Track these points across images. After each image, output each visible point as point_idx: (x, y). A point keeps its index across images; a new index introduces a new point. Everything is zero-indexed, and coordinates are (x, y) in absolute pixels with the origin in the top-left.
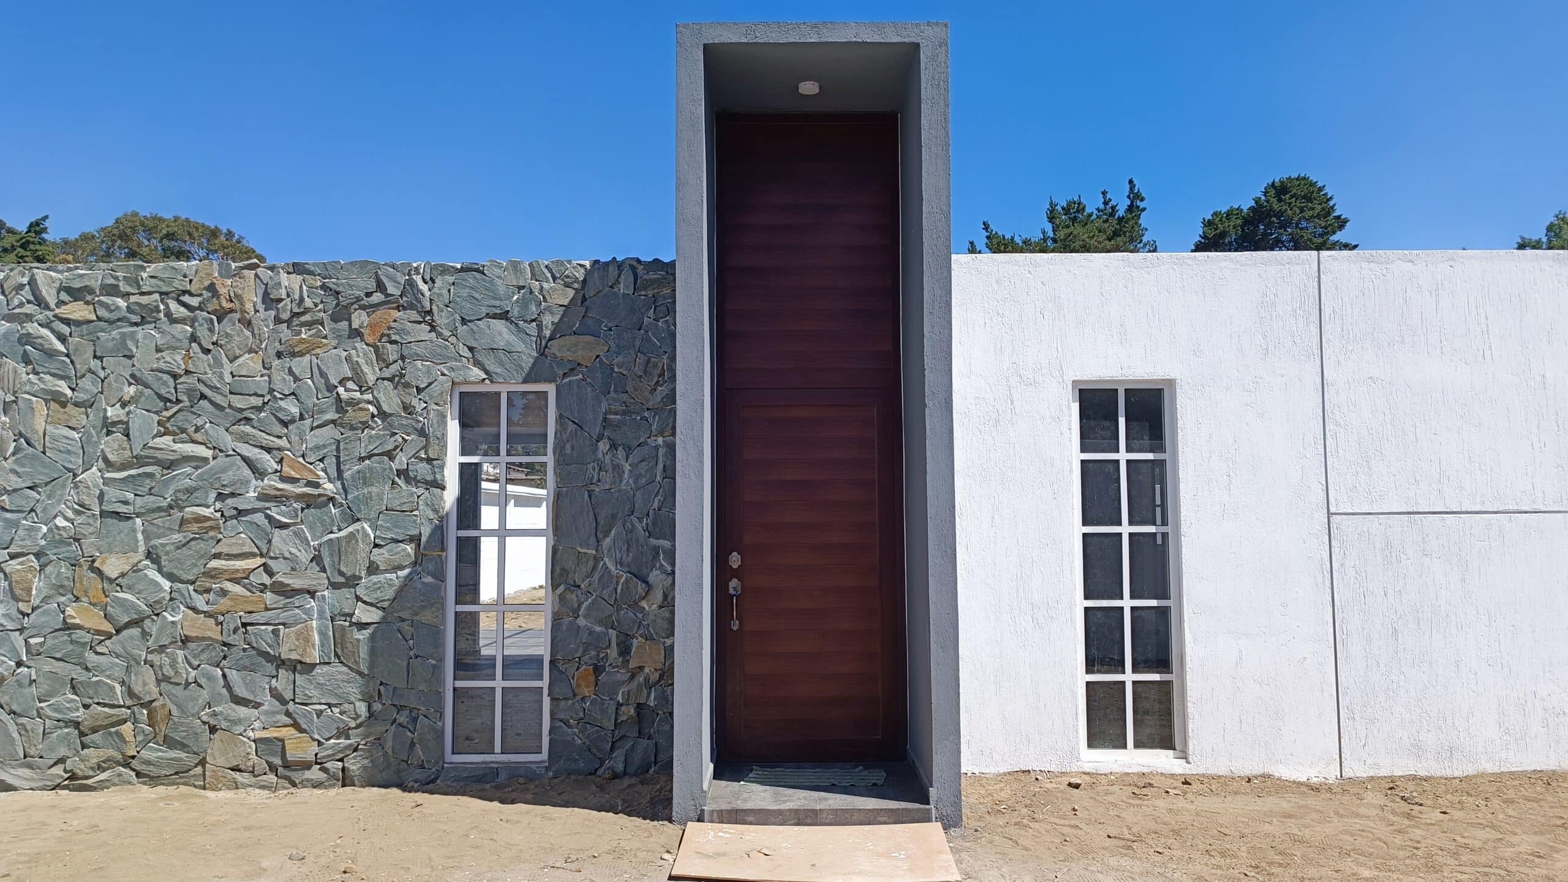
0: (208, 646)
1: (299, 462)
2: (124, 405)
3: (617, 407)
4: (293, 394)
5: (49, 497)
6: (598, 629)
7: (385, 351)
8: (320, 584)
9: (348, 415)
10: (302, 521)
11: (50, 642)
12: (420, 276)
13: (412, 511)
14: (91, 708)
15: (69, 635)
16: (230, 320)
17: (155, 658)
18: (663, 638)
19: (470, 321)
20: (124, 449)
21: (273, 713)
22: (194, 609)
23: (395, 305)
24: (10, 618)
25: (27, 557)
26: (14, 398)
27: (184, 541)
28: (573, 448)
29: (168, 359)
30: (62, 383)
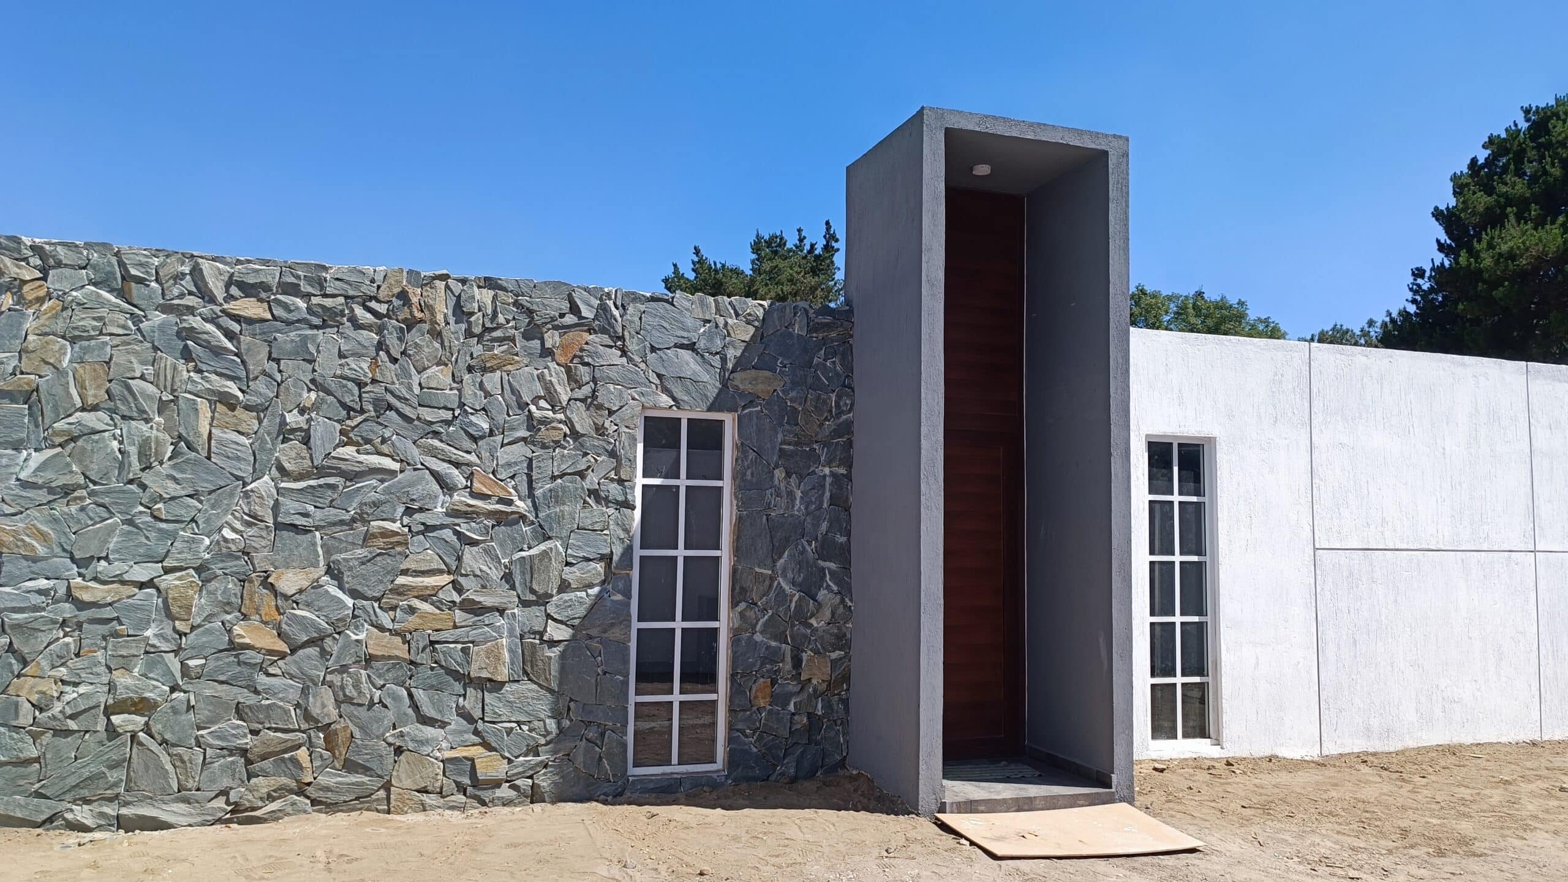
0: (394, 665)
1: (490, 478)
2: (302, 411)
3: (790, 438)
4: (483, 409)
5: (213, 507)
6: (774, 644)
7: (578, 372)
8: (510, 602)
9: (540, 433)
10: (491, 538)
11: (212, 664)
12: (612, 302)
13: (602, 531)
14: (262, 733)
15: (236, 656)
16: (420, 330)
17: (336, 679)
18: (829, 652)
19: (659, 349)
20: (303, 458)
21: (461, 732)
22: (381, 628)
23: (586, 328)
24: (164, 638)
25: (187, 571)
26: (171, 397)
27: (370, 556)
28: (752, 474)
29: (353, 366)
30: (230, 383)
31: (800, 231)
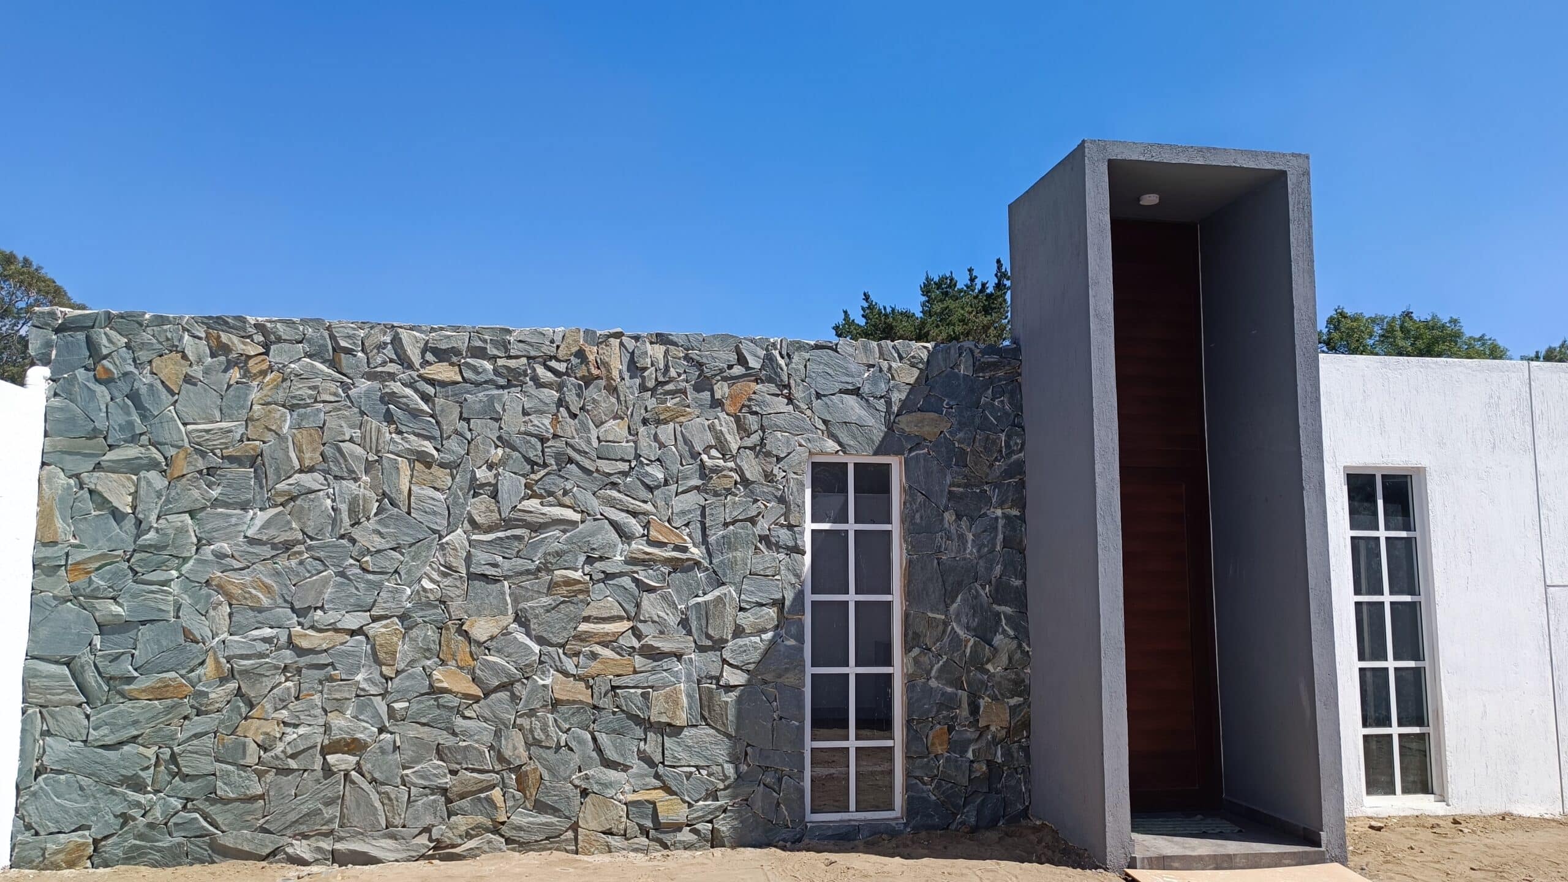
0: (579, 709)
1: (666, 527)
2: (490, 467)
3: (959, 479)
4: (658, 460)
5: (413, 559)
6: (949, 690)
7: (747, 421)
8: (687, 648)
9: (712, 481)
10: (668, 584)
11: (415, 707)
12: (777, 352)
13: (774, 576)
14: (460, 773)
15: (436, 700)
16: (597, 387)
17: (525, 722)
18: (1007, 698)
19: (825, 396)
20: (492, 511)
21: (643, 776)
22: (566, 674)
23: (753, 378)
24: (373, 683)
25: (392, 619)
26: (376, 458)
27: (554, 604)
28: (921, 517)
29: (536, 423)
30: (426, 443)
31: (970, 270)
